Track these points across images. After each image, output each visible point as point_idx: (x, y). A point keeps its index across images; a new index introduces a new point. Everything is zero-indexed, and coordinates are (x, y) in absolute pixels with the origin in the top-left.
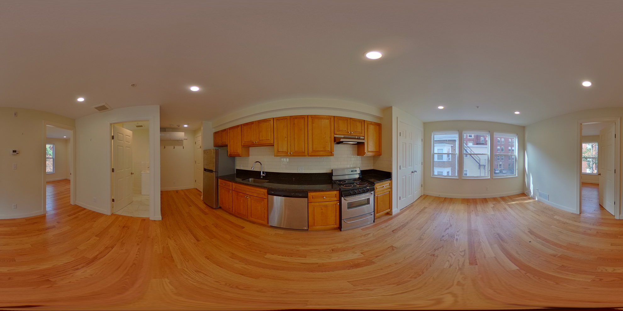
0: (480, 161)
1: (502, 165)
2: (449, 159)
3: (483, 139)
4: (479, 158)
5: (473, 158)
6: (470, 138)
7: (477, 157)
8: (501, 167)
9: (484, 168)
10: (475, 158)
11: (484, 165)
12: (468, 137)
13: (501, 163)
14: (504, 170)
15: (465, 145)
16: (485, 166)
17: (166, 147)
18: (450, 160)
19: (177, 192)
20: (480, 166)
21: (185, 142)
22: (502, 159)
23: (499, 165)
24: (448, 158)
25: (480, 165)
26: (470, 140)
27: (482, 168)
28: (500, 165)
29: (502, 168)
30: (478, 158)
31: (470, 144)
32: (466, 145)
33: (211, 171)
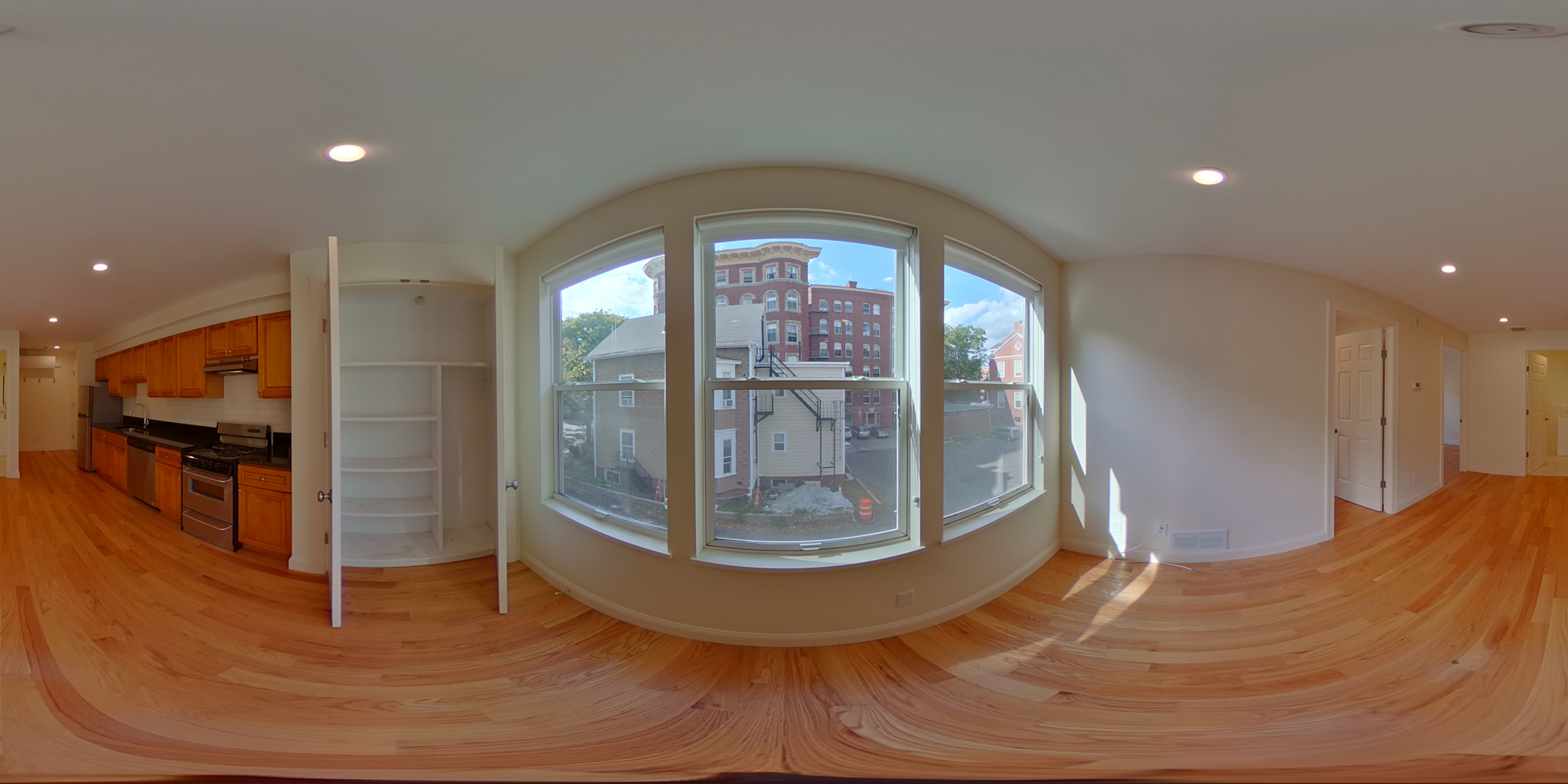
0: (819, 407)
1: (876, 416)
2: (730, 403)
3: (826, 348)
4: (817, 397)
5: (801, 399)
6: (792, 343)
7: (810, 396)
8: (873, 422)
9: (833, 428)
10: (805, 399)
11: (831, 419)
12: (787, 343)
13: (872, 410)
14: (881, 428)
15: (778, 363)
16: (833, 421)
17: (27, 380)
18: (734, 407)
20: (820, 423)
22: (877, 400)
23: (867, 416)
24: (726, 401)
25: (819, 419)
26: (791, 350)
27: (826, 426)
28: (871, 416)
29: (876, 424)
30: (815, 400)
31: (792, 361)
32: (780, 361)
33: (84, 416)
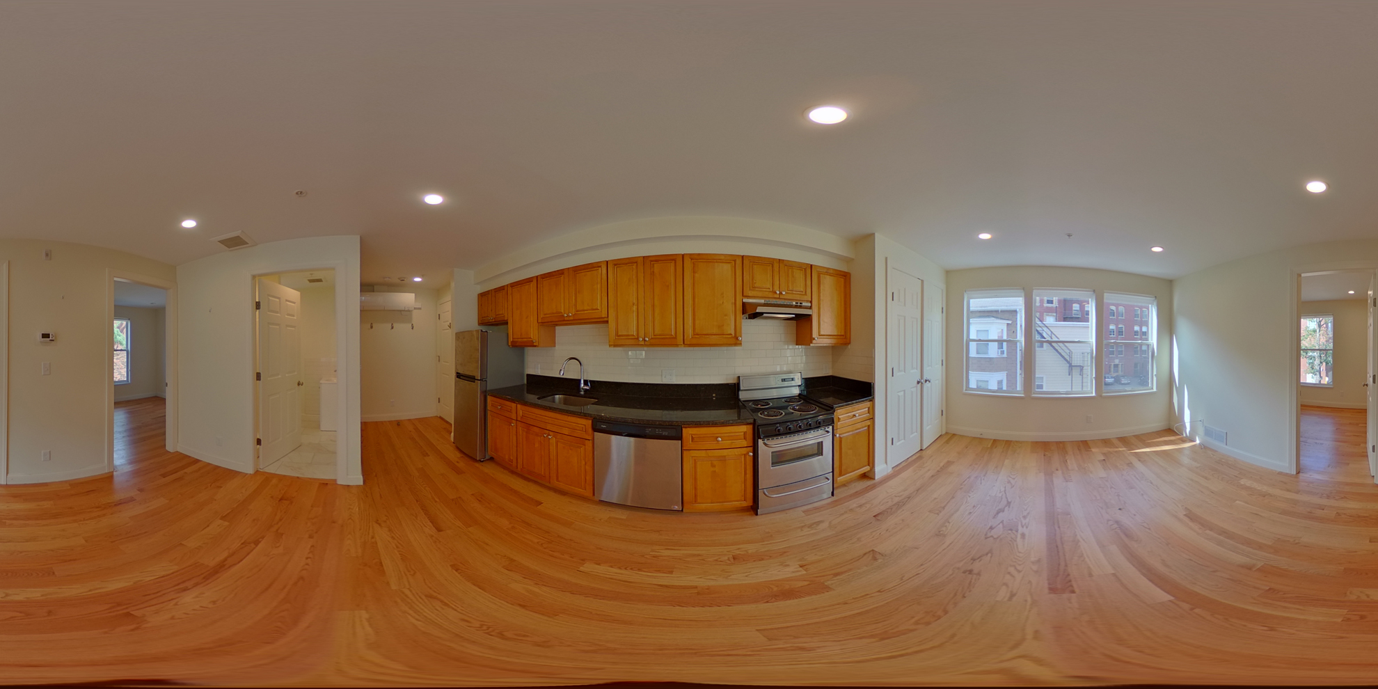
0: (1070, 357)
1: (1120, 366)
2: (1002, 352)
3: (1078, 309)
4: (1069, 349)
5: (1057, 350)
6: (1050, 305)
7: (1064, 348)
8: (1117, 372)
9: (1081, 373)
10: (1060, 351)
11: (1080, 366)
12: (1046, 305)
13: (1117, 361)
14: (1123, 376)
15: (1039, 323)
16: (1081, 368)
17: (374, 325)
18: (1005, 355)
19: (398, 423)
20: (1072, 369)
21: (415, 313)
22: (1121, 353)
23: (1112, 367)
24: (1000, 351)
25: (1071, 366)
26: (1049, 311)
27: (1076, 372)
28: (1116, 366)
29: (1120, 373)
30: (1068, 351)
31: (1050, 320)
32: (1041, 321)
33: (472, 379)
